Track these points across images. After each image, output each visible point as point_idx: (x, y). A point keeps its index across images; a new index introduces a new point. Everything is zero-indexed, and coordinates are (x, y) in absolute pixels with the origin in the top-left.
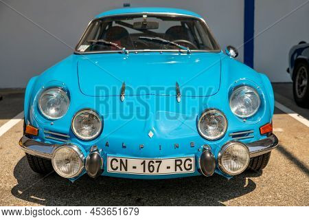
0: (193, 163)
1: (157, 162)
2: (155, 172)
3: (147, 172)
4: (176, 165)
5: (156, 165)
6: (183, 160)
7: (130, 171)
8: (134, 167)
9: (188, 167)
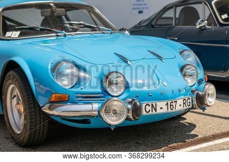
0: (190, 101)
1: (175, 102)
2: (174, 110)
3: (170, 110)
4: (184, 103)
5: (174, 104)
6: (187, 99)
7: (159, 111)
8: (161, 108)
9: (189, 104)
